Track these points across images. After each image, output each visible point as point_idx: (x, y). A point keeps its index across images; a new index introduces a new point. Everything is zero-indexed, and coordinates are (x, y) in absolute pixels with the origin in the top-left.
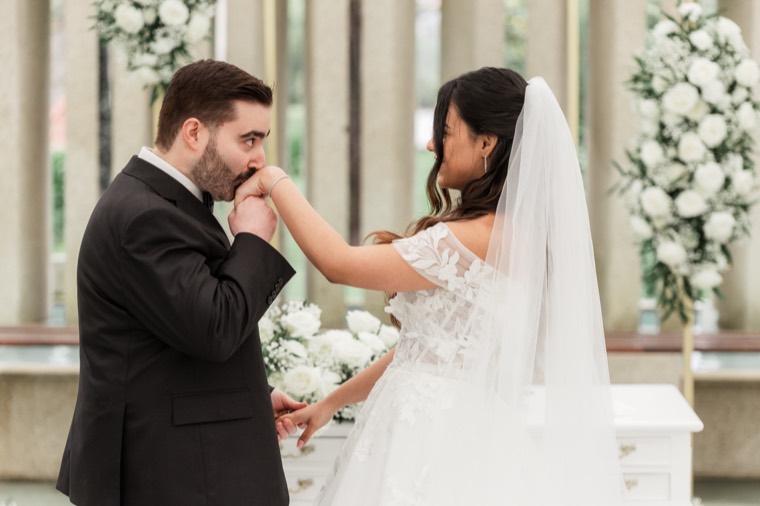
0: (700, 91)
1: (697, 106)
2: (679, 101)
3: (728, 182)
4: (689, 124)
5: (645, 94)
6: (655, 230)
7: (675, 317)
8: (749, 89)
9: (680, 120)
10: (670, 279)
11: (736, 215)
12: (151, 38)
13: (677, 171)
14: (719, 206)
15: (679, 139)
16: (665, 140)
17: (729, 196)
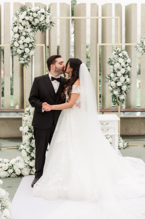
0: (120, 64)
1: (120, 67)
2: (117, 66)
3: (125, 80)
4: (119, 70)
5: (111, 65)
6: (113, 89)
7: (117, 104)
8: (129, 63)
9: (117, 69)
10: (116, 97)
11: (127, 86)
12: (23, 55)
13: (117, 78)
14: (124, 84)
15: (117, 72)
16: (114, 73)
17: (126, 82)
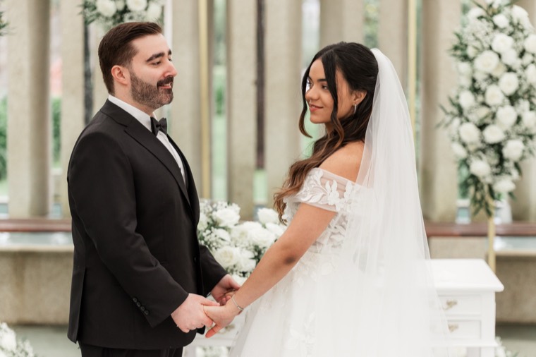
0: (500, 56)
1: (498, 67)
2: (486, 63)
3: (519, 119)
4: (493, 79)
5: (462, 58)
6: (469, 152)
7: (482, 212)
8: (533, 55)
9: (486, 76)
10: (479, 186)
11: (525, 142)
12: (121, 20)
13: (484, 112)
14: (513, 136)
15: (486, 89)
16: (476, 90)
17: (520, 129)
